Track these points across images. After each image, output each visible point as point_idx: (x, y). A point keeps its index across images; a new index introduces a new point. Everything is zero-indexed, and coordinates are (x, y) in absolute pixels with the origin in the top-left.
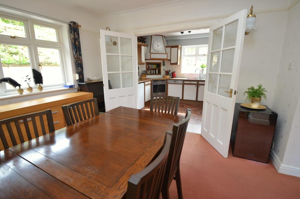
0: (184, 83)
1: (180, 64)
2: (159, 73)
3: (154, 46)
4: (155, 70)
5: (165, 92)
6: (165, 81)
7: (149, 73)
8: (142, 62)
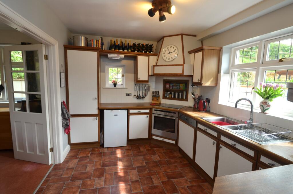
1: (217, 84)
3: (164, 54)
4: (182, 92)
6: (175, 113)
7: (168, 96)
8: (138, 79)
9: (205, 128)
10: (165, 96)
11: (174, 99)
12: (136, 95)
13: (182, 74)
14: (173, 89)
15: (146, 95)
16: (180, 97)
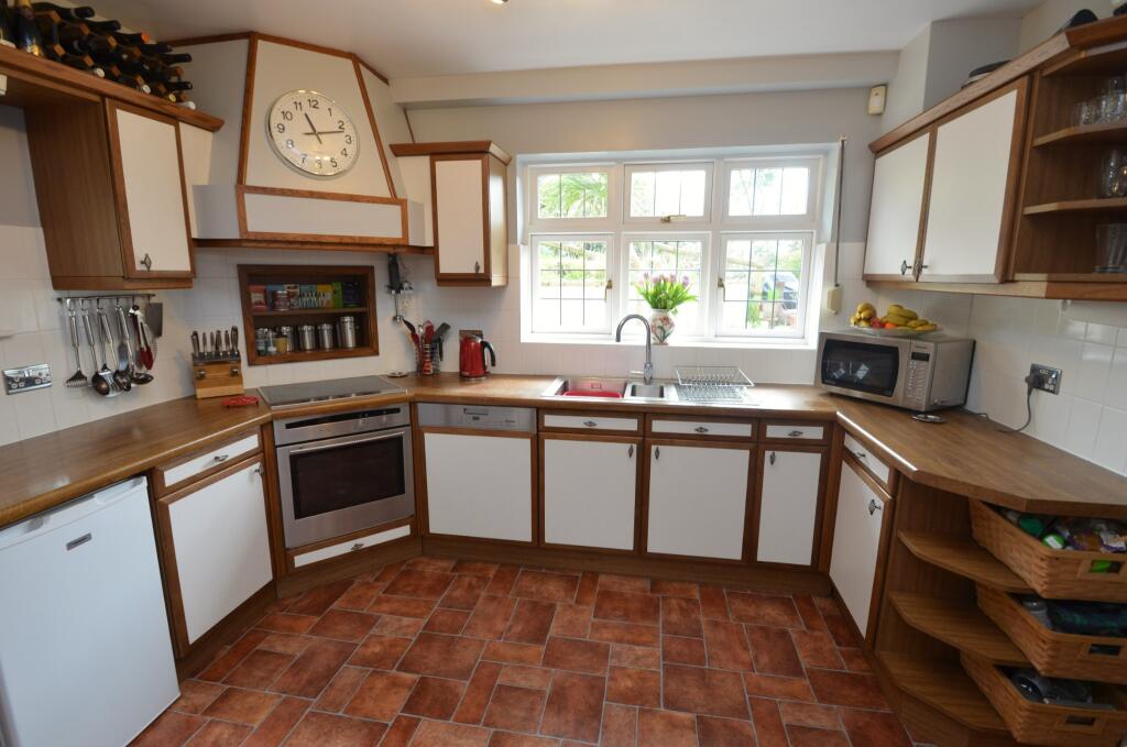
0: (538, 424)
1: (507, 277)
2: (367, 343)
3: (282, 129)
4: (335, 320)
5: (402, 491)
6: (398, 410)
7: (272, 349)
8: (139, 267)
9: (587, 419)
10: (261, 348)
11: (298, 354)
12: (88, 373)
13: (401, 243)
14: (291, 313)
15: (146, 358)
16: (327, 344)
